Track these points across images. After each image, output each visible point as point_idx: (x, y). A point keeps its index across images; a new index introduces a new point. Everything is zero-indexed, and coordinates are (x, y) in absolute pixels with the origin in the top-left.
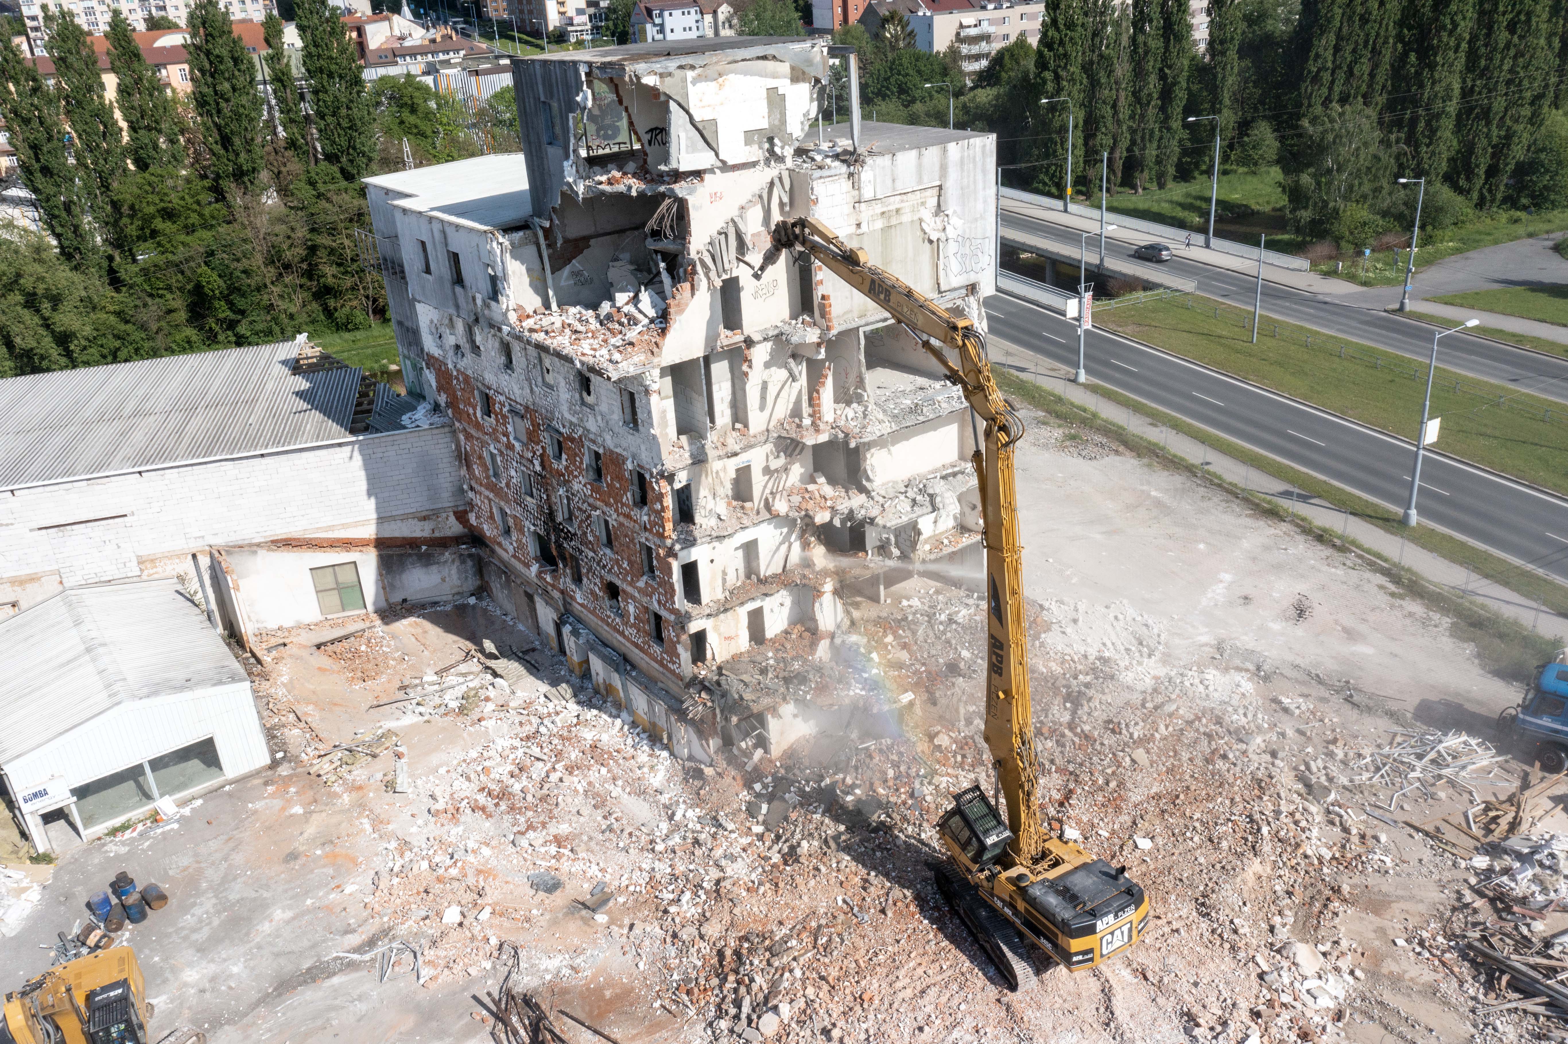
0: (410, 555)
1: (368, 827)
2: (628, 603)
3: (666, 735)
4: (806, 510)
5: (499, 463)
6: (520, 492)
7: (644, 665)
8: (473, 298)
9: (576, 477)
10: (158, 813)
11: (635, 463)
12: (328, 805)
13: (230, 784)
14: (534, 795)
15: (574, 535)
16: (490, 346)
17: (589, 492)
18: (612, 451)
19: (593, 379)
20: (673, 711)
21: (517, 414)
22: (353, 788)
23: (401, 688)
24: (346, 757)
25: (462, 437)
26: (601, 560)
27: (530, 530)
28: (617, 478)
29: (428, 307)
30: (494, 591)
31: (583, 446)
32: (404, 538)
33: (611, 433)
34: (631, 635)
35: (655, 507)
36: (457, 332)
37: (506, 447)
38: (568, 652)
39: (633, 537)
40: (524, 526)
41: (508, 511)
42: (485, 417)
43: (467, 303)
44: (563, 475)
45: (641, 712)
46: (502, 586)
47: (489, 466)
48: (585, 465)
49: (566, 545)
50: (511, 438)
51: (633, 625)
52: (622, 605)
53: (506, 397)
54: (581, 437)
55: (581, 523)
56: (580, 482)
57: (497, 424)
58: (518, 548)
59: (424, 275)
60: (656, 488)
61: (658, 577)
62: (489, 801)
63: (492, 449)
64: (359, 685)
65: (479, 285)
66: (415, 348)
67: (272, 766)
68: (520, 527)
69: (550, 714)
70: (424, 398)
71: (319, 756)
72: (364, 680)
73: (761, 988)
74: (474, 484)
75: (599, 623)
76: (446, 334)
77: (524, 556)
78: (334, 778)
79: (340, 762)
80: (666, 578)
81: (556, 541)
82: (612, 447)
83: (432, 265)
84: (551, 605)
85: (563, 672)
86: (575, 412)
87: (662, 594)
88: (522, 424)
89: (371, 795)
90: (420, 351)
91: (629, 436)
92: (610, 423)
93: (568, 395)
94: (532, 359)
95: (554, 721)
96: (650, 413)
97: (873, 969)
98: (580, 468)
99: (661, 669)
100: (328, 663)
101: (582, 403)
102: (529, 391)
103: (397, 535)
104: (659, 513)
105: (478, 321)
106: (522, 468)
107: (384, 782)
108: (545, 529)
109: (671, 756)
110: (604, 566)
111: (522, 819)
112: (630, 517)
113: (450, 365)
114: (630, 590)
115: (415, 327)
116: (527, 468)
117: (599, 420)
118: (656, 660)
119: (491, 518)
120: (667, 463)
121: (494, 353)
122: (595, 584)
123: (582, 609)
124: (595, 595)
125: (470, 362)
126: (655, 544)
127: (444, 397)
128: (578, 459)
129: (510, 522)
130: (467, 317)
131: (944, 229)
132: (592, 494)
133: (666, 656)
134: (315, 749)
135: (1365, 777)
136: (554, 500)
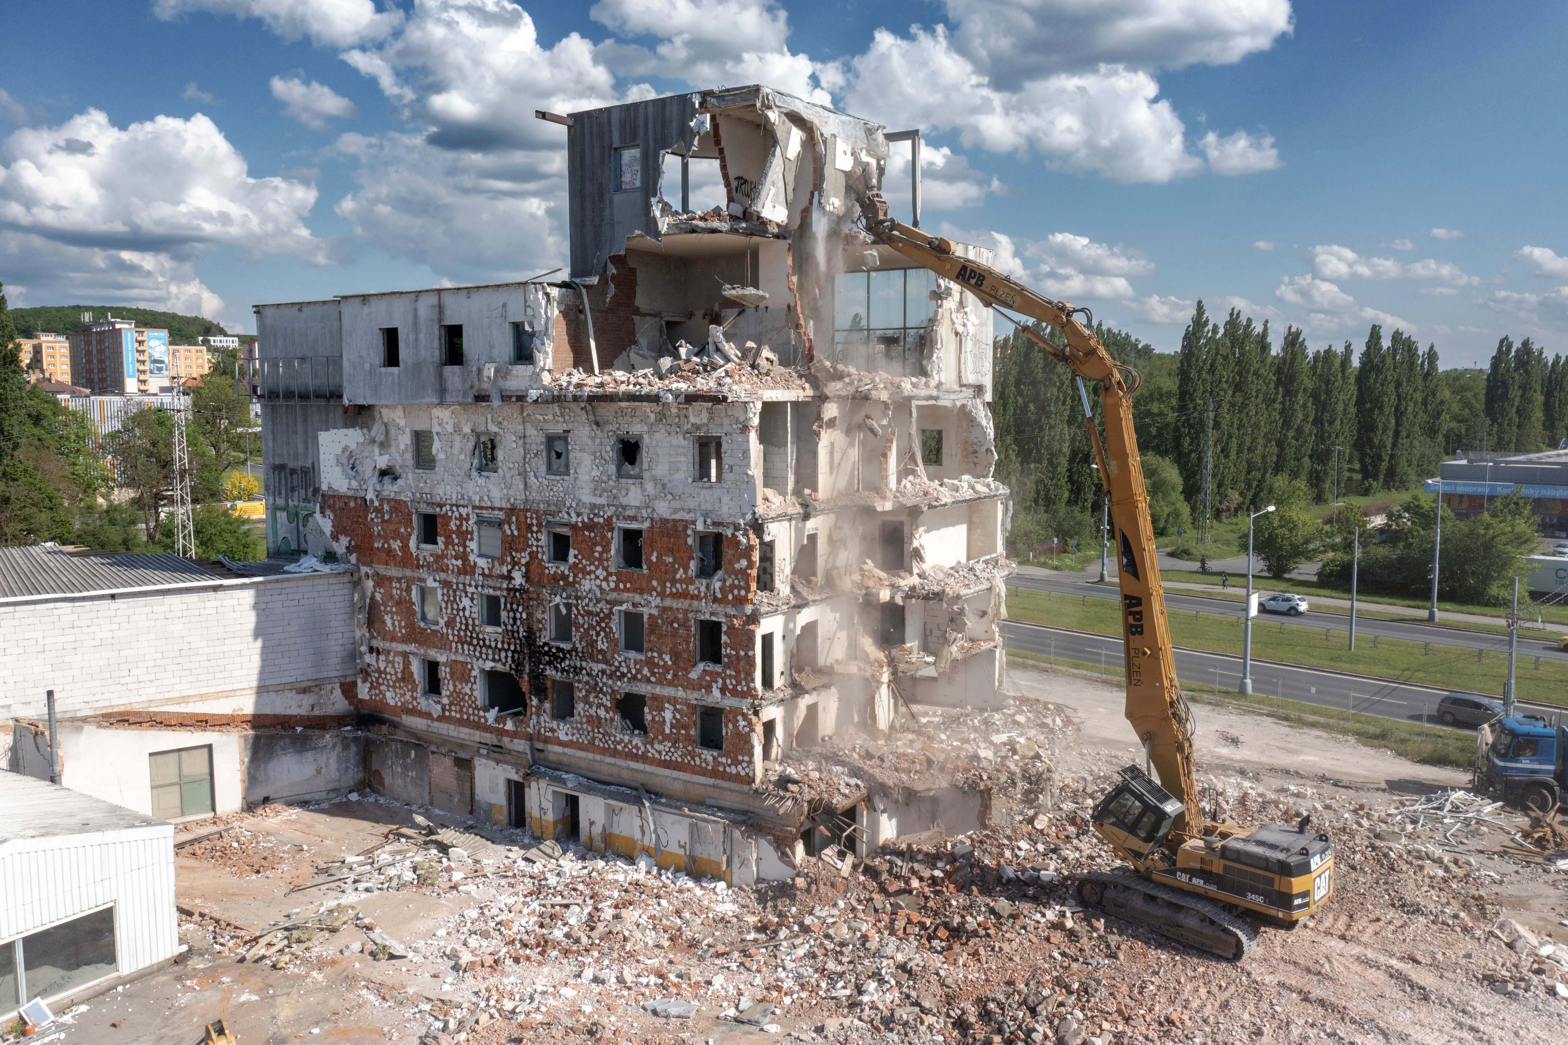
0: (282, 737)
1: (372, 997)
2: (663, 709)
3: (724, 858)
4: (867, 588)
5: (440, 597)
6: (474, 625)
7: (678, 787)
8: (480, 371)
9: (589, 573)
10: (25, 1023)
11: (709, 521)
12: (292, 987)
13: (124, 984)
14: (589, 937)
15: (569, 652)
16: (456, 451)
17: (612, 585)
18: (667, 521)
19: (646, 440)
20: (736, 823)
21: (490, 523)
22: (321, 964)
23: (319, 871)
24: (296, 934)
25: (370, 584)
26: (618, 669)
27: (483, 671)
28: (671, 551)
29: (345, 431)
30: (388, 780)
31: (612, 530)
32: (275, 716)
33: (670, 497)
34: (660, 753)
35: (737, 566)
36: (393, 450)
37: (459, 573)
38: (535, 813)
39: (687, 620)
40: (472, 669)
41: (442, 658)
42: (423, 546)
43: (464, 381)
44: (564, 577)
45: (674, 848)
46: (405, 768)
47: (417, 608)
48: (613, 552)
49: (550, 672)
50: (472, 558)
51: (667, 738)
52: (648, 717)
53: (474, 507)
54: (610, 518)
55: (587, 631)
56: (597, 577)
57: (447, 548)
58: (451, 704)
59: (383, 370)
60: (744, 541)
61: (728, 656)
62: (528, 951)
63: (430, 583)
64: (254, 877)
65: (495, 352)
66: (303, 492)
67: (179, 960)
68: (462, 673)
69: (543, 873)
70: (306, 552)
71: (246, 943)
72: (258, 872)
73: (1046, 1037)
74: (377, 643)
75: (598, 757)
76: (371, 457)
77: (461, 712)
78: (286, 958)
79: (286, 942)
80: (742, 653)
81: (531, 671)
82: (667, 516)
83: (404, 353)
84: (505, 762)
85: (526, 841)
86: (605, 490)
87: (730, 677)
88: (499, 534)
89: (357, 965)
90: (310, 494)
91: (703, 492)
92: (669, 486)
93: (596, 473)
94: (534, 447)
95: (558, 875)
96: (746, 453)
97: (1153, 999)
98: (600, 559)
99: (711, 781)
100: (191, 862)
101: (620, 475)
102: (521, 487)
103: (268, 711)
104: (743, 572)
105: (481, 398)
106: (486, 591)
107: (366, 952)
108: (513, 661)
109: (729, 886)
110: (623, 675)
111: (588, 960)
112: (685, 595)
113: (370, 495)
114: (668, 691)
115: (309, 465)
116: (495, 589)
117: (650, 487)
118: (703, 772)
119: (403, 679)
120: (760, 510)
121: (462, 457)
122: (599, 706)
123: (566, 750)
124: (595, 721)
125: (411, 481)
126: (726, 616)
127: (344, 541)
128: (599, 548)
129: (444, 672)
130: (460, 399)
131: (964, 325)
132: (617, 586)
133: (724, 760)
134: (232, 938)
135: (1409, 828)
136: (539, 616)
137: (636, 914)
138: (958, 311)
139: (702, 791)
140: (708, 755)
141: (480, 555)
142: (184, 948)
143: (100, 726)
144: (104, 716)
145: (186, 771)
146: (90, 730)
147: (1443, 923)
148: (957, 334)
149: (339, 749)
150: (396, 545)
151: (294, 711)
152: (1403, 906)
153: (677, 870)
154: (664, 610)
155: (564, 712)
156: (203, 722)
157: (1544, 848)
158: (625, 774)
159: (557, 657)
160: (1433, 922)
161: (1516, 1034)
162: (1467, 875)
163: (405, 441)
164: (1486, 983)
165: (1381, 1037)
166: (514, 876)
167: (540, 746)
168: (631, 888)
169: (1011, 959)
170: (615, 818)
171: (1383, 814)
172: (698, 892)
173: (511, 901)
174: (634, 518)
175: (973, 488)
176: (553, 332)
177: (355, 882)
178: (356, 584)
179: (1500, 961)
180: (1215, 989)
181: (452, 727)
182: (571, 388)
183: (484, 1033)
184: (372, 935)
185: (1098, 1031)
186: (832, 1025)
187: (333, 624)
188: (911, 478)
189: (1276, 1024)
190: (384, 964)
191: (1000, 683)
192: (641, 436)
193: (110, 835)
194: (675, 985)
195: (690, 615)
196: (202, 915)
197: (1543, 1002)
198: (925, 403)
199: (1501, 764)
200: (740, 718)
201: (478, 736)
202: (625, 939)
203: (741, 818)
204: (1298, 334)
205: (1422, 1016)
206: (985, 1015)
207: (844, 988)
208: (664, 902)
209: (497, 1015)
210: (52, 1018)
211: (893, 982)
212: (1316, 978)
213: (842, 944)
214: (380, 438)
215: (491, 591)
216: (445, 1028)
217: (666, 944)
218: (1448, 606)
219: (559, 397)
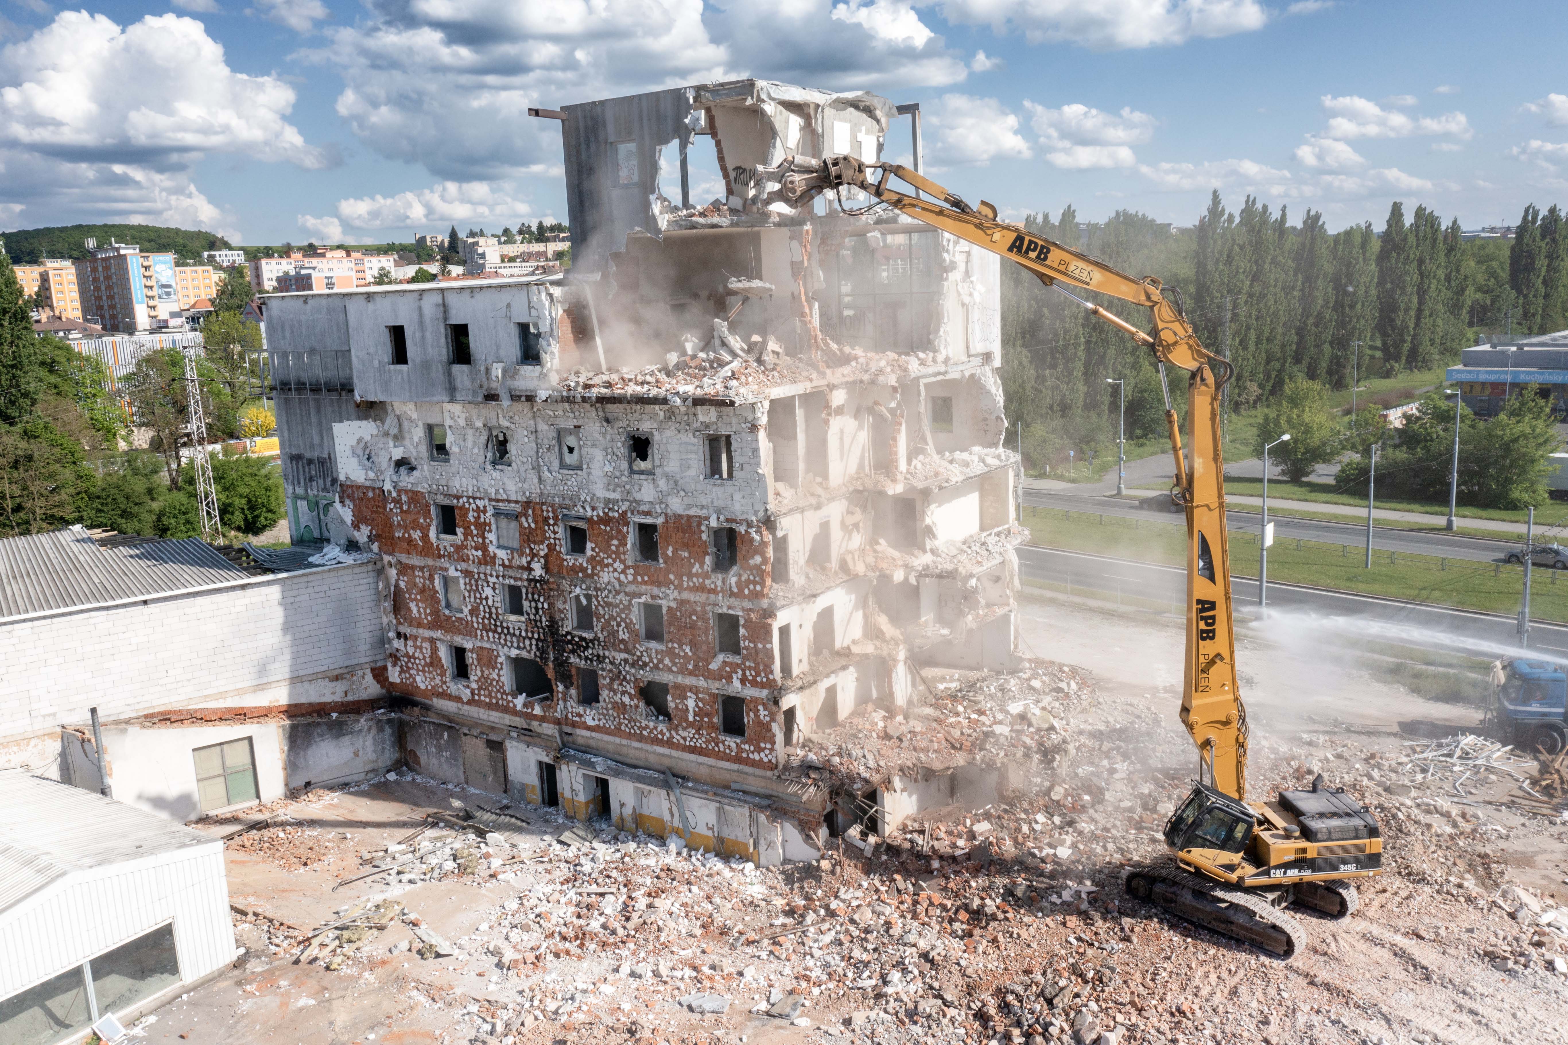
0: (319, 724)
1: (422, 999)
2: (685, 698)
3: (751, 842)
4: (881, 570)
5: (462, 586)
6: (497, 614)
7: (703, 771)
8: (488, 370)
9: (607, 565)
10: (99, 1039)
11: (722, 518)
12: (346, 989)
13: (188, 992)
14: (625, 928)
15: (592, 641)
16: (469, 444)
17: (630, 578)
18: (680, 516)
19: (656, 437)
20: (762, 808)
21: (507, 515)
22: (373, 965)
23: (364, 862)
24: (346, 934)
25: (393, 572)
26: (639, 658)
27: (508, 657)
28: (686, 546)
29: (358, 423)
30: (423, 759)
31: (627, 524)
32: (310, 704)
33: (682, 493)
34: (684, 739)
35: (751, 562)
36: (407, 442)
37: (480, 563)
38: (567, 794)
39: (704, 612)
40: (498, 656)
41: (468, 645)
42: (443, 536)
43: (473, 380)
44: (583, 570)
45: (702, 830)
46: (440, 749)
47: (441, 596)
48: (629, 546)
49: (573, 659)
50: (491, 549)
51: (691, 725)
52: (671, 705)
53: (490, 500)
54: (624, 513)
55: (608, 621)
56: (615, 570)
57: (466, 539)
58: (480, 689)
59: (392, 367)
60: (757, 538)
61: (745, 648)
62: (567, 944)
63: (452, 572)
64: (302, 870)
65: (502, 352)
66: (321, 482)
67: (238, 964)
68: (488, 659)
69: (578, 857)
70: (328, 541)
71: (299, 943)
72: (305, 864)
73: (1062, 1030)
74: (404, 629)
75: (625, 742)
76: (387, 449)
77: (490, 696)
78: (338, 959)
79: (337, 942)
80: (760, 646)
81: (556, 659)
82: (680, 511)
83: (411, 351)
84: (535, 745)
85: (560, 821)
86: (618, 486)
87: (750, 668)
88: (515, 526)
89: (406, 965)
90: (328, 484)
91: (715, 489)
92: (681, 482)
93: (608, 468)
94: (546, 441)
95: (593, 860)
96: (756, 451)
97: (1165, 987)
98: (617, 553)
99: (735, 767)
100: (241, 856)
101: (632, 471)
102: (536, 481)
103: (303, 700)
104: (758, 567)
105: (491, 397)
106: (507, 581)
107: (414, 951)
108: (538, 649)
109: (757, 867)
110: (645, 664)
111: (624, 952)
112: (701, 589)
113: (388, 486)
114: (689, 681)
115: (326, 455)
116: (515, 579)
117: (662, 483)
118: (727, 758)
119: (431, 664)
120: (772, 507)
121: (476, 451)
122: (624, 693)
123: (594, 734)
124: (621, 708)
125: (426, 473)
126: (743, 609)
127: (365, 530)
128: (615, 542)
129: (470, 658)
130: (470, 398)
131: (971, 295)
132: (635, 578)
133: (747, 747)
134: (286, 937)
135: (1419, 777)
136: (561, 606)
137: (669, 903)
138: (964, 281)
139: (727, 776)
140: (731, 742)
141: (499, 547)
142: (242, 951)
143: (144, 727)
144: (146, 716)
145: (229, 762)
146: (134, 731)
147: (1448, 893)
148: (963, 305)
149: (374, 731)
150: (416, 535)
151: (328, 698)
152: (1409, 874)
153: (707, 851)
154: (682, 603)
155: (590, 697)
156: (240, 715)
157: (1552, 796)
158: (652, 759)
159: (581, 646)
160: (1438, 892)
161: (1514, 1016)
162: (1474, 830)
163: (418, 434)
164: (1487, 959)
165: (1383, 1022)
166: (550, 861)
167: (568, 729)
168: (663, 875)
169: (1029, 946)
170: (645, 800)
171: (1393, 763)
172: (727, 873)
173: (548, 889)
174: (648, 513)
175: (983, 461)
176: (558, 332)
177: (399, 873)
178: (380, 572)
179: (1501, 934)
180: (1225, 975)
181: (482, 711)
182: (580, 389)
183: (530, 1036)
184: (418, 932)
185: (1112, 1024)
186: (859, 1018)
187: (360, 612)
188: (921, 457)
189: (1283, 1010)
190: (431, 962)
191: (1016, 646)
192: (651, 433)
193: (164, 857)
194: (710, 978)
195: (708, 608)
196: (256, 914)
197: (1542, 979)
198: (933, 379)
199: (1512, 707)
200: (761, 708)
201: (507, 719)
202: (659, 930)
203: (765, 802)
204: (1317, 217)
205: (1424, 998)
206: (1005, 1007)
207: (870, 977)
208: (695, 889)
209: (541, 1017)
210: (124, 1031)
211: (916, 972)
212: (1323, 958)
213: (867, 931)
214: (394, 431)
215: (512, 582)
216: (492, 1033)
217: (698, 932)
218: (1468, 511)
219: (568, 397)
